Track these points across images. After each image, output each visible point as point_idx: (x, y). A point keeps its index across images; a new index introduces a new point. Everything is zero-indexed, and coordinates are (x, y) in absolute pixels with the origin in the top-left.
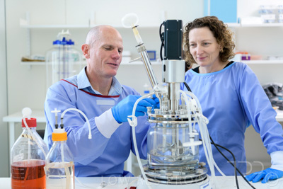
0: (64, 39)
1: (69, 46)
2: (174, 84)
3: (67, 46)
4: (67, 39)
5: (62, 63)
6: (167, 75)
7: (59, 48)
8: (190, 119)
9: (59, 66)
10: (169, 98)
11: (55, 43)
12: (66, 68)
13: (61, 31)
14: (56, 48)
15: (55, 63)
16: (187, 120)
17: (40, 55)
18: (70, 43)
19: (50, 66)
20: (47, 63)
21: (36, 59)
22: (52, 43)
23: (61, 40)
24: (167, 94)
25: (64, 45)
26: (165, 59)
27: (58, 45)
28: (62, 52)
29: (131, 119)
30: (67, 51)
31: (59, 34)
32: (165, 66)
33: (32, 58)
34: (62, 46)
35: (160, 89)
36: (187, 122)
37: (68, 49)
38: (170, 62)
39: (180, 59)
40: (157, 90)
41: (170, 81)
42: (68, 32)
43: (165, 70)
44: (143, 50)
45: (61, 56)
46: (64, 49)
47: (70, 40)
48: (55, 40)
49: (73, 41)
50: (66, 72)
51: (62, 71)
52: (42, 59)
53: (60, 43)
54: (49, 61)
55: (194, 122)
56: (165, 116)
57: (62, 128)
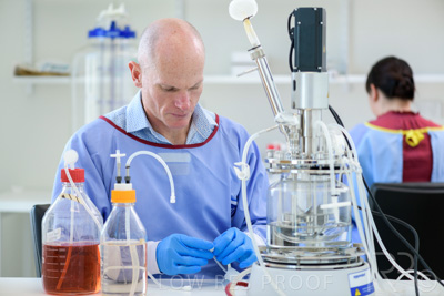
0: (113, 24)
1: (125, 41)
2: (310, 111)
3: (119, 41)
4: (121, 25)
5: (107, 80)
6: (299, 97)
7: (102, 46)
8: (332, 167)
9: (101, 86)
10: (302, 134)
11: (93, 33)
12: (117, 91)
13: (106, 8)
14: (95, 46)
15: (91, 80)
16: (327, 168)
17: (57, 61)
18: (127, 34)
19: (82, 87)
20: (74, 81)
21: (48, 69)
22: (85, 34)
23: (107, 27)
24: (298, 127)
25: (113, 37)
26: (296, 71)
27: (100, 39)
28: (107, 55)
29: (240, 167)
30: (118, 53)
31: (103, 13)
32: (295, 82)
33: (38, 67)
34: (107, 41)
35: (286, 119)
36: (327, 171)
37: (122, 47)
38: (304, 75)
39: (319, 71)
40: (281, 120)
41: (303, 106)
42: (121, 10)
43: (295, 88)
44: (259, 57)
45: (107, 64)
46: (113, 47)
47: (127, 28)
48: (92, 28)
49: (132, 29)
50: (117, 99)
51: (107, 97)
52: (62, 71)
53: (104, 33)
54: (78, 75)
55: (340, 172)
56: (294, 162)
57: (128, 182)
